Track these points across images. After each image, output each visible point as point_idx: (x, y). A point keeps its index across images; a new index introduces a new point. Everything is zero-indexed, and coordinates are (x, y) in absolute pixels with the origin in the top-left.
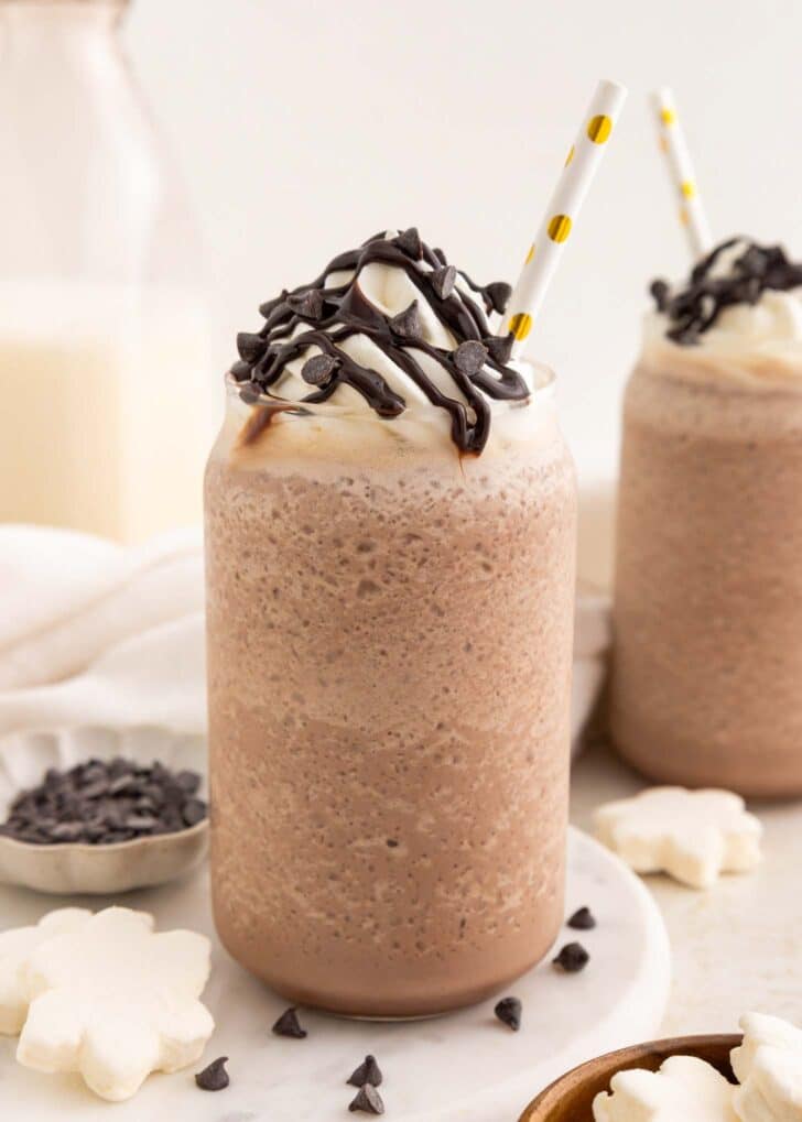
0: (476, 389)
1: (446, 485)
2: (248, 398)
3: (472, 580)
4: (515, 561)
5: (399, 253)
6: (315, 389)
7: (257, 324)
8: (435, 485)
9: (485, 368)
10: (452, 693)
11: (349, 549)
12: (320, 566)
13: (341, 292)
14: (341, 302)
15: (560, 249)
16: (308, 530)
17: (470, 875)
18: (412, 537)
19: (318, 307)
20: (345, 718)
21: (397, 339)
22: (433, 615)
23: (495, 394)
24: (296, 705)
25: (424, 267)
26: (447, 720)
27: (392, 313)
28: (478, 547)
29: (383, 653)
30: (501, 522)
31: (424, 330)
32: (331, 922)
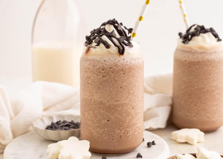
0: (123, 44)
1: (117, 60)
2: (86, 46)
3: (122, 76)
4: (129, 73)
5: (112, 22)
6: (96, 44)
7: (89, 34)
8: (115, 60)
9: (125, 41)
10: (118, 95)
11: (100, 70)
12: (96, 73)
13: (102, 29)
14: (102, 30)
15: (141, 22)
16: (94, 67)
17: (122, 128)
18: (111, 68)
19: (99, 31)
20: (100, 99)
21: (110, 36)
22: (115, 81)
23: (126, 45)
24: (92, 97)
25: (116, 25)
26: (117, 100)
27: (110, 32)
28: (122, 70)
29: (106, 88)
30: (127, 66)
31: (115, 35)
32: (98, 135)
